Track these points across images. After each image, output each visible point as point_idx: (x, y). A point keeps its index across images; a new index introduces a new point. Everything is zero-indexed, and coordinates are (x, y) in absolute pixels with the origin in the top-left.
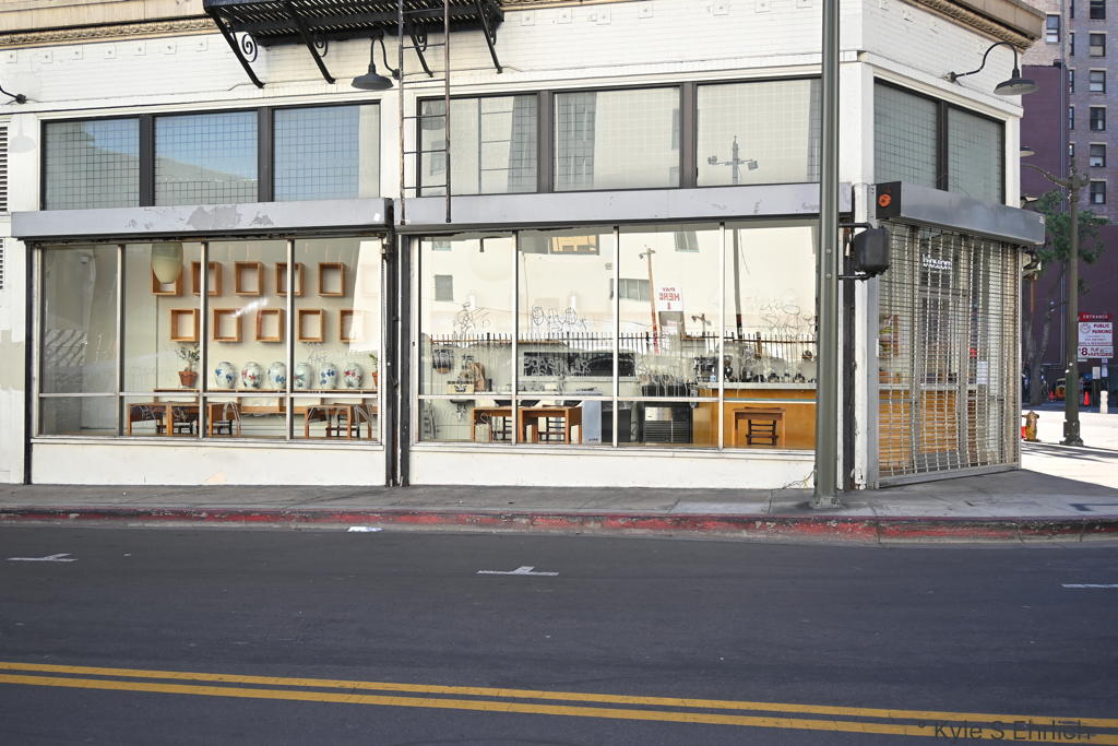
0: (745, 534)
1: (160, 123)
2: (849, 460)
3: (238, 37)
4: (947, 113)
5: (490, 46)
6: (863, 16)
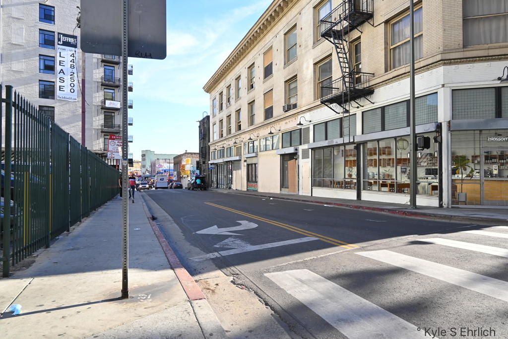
0: (383, 213)
1: (328, 123)
2: (441, 199)
3: (331, 106)
4: (501, 90)
5: (367, 99)
6: (444, 74)
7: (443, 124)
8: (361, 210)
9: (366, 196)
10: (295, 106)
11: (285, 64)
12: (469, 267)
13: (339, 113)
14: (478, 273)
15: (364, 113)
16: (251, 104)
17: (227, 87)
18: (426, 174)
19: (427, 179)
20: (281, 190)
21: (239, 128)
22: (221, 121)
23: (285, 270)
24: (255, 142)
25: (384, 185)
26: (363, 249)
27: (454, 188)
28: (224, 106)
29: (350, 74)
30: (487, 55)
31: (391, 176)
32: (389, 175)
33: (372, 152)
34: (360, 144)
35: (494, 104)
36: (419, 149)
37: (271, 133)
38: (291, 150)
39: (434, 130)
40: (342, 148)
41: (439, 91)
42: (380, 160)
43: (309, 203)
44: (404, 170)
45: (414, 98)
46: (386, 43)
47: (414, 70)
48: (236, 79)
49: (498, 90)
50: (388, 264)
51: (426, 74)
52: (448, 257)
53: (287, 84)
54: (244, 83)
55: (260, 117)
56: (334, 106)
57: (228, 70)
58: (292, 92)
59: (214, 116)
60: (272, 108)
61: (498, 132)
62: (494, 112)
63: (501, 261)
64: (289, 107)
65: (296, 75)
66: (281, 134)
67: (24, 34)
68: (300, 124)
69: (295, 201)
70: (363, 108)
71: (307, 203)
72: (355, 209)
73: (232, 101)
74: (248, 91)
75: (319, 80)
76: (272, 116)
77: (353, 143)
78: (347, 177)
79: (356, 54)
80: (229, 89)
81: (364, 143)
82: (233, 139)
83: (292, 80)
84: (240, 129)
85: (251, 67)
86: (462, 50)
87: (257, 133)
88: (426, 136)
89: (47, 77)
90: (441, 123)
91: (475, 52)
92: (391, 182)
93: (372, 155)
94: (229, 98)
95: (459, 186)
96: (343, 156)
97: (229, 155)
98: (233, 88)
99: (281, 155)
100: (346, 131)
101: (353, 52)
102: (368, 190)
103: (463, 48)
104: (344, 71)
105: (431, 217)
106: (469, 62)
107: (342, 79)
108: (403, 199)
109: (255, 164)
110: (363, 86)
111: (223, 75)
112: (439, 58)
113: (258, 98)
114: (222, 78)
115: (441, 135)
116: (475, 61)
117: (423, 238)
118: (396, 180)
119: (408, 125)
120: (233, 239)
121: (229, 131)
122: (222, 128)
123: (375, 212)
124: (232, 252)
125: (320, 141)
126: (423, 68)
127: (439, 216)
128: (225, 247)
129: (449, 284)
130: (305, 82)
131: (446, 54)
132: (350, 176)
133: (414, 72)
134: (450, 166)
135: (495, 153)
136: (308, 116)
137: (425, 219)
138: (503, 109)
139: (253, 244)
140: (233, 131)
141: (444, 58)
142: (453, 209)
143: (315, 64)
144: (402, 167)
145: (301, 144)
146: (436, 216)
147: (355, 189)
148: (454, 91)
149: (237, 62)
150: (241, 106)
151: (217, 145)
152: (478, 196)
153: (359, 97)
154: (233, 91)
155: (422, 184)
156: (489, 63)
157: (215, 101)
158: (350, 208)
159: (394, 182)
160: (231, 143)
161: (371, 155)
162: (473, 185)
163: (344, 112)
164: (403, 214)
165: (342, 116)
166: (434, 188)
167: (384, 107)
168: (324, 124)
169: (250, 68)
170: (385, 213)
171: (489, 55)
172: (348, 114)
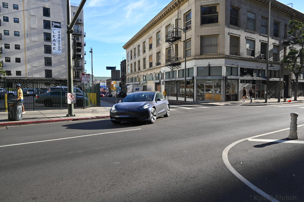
1: (169, 72)
3: (169, 67)
5: (178, 66)
6: (195, 63)
10: (160, 64)
11: (156, 46)
16: (144, 59)
21: (139, 69)
22: (132, 64)
24: (146, 76)
28: (133, 57)
37: (151, 74)
38: (158, 81)
39: (192, 79)
41: (194, 67)
48: (138, 46)
53: (157, 54)
54: (141, 48)
58: (159, 58)
59: (128, 61)
60: (152, 63)
64: (158, 64)
65: (160, 52)
66: (155, 74)
67: (36, 23)
68: (160, 72)
70: (178, 69)
73: (137, 56)
74: (143, 53)
75: (167, 55)
76: (152, 66)
80: (135, 50)
81: (179, 81)
85: (144, 42)
86: (200, 56)
87: (146, 73)
89: (48, 43)
90: (194, 77)
94: (135, 54)
97: (135, 81)
98: (137, 49)
99: (155, 83)
102: (179, 97)
106: (202, 59)
109: (146, 86)
110: (178, 62)
111: (132, 43)
112: (193, 58)
113: (147, 57)
121: (135, 70)
122: (132, 68)
125: (167, 79)
131: (195, 56)
138: (211, 73)
140: (137, 70)
141: (195, 58)
143: (166, 49)
145: (162, 79)
148: (198, 68)
150: (140, 59)
151: (130, 76)
154: (137, 51)
157: (128, 54)
160: (136, 75)
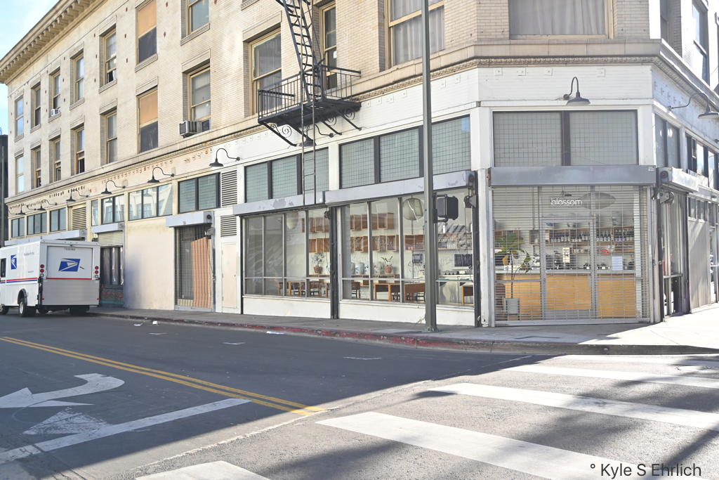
0: (378, 342)
1: (274, 164)
2: (478, 312)
3: (280, 129)
4: (569, 116)
5: (348, 121)
6: (479, 83)
7: (479, 173)
8: (337, 338)
9: (349, 310)
10: (206, 125)
11: (183, 36)
12: (503, 429)
13: (295, 145)
14: (513, 438)
15: (343, 147)
16: (109, 114)
17: (51, 74)
18: (456, 266)
19: (458, 273)
20: (176, 303)
21: (81, 166)
22: (36, 150)
23: (179, 467)
24: (117, 199)
25: (382, 288)
26: (333, 413)
27: (500, 290)
28: (44, 115)
29: (317, 69)
30: (546, 54)
31: (395, 269)
32: (391, 269)
33: (359, 224)
34: (336, 208)
35: (559, 140)
36: (439, 219)
37: (153, 181)
38: (197, 218)
39: (464, 184)
40: (302, 214)
41: (472, 113)
42: (373, 239)
43: (236, 329)
44: (418, 258)
45: (430, 124)
46: (381, 15)
47: (429, 71)
48: (72, 58)
49: (565, 116)
50: (372, 437)
51: (450, 80)
52: (474, 415)
53: (189, 78)
54: (90, 66)
55: (128, 145)
56: (284, 129)
57: (53, 34)
58: (199, 96)
59: (18, 137)
60: (155, 125)
61: (567, 190)
62: (559, 154)
63: (553, 414)
64: (192, 128)
65: (208, 62)
66: (175, 183)
68: (217, 164)
69: (206, 326)
70: (340, 137)
71: (232, 329)
72: (327, 337)
73: (64, 106)
74: (101, 85)
75: (255, 76)
76: (155, 144)
77: (323, 205)
78: (312, 272)
79: (327, 30)
80: (56, 79)
81: (344, 206)
82: (66, 191)
83: (198, 72)
84: (82, 170)
85: (109, 33)
86: (508, 42)
87: (122, 179)
88: (450, 196)
90: (476, 173)
91: (527, 47)
92: (395, 281)
93: (360, 230)
94: (55, 100)
95: (508, 286)
96: (303, 231)
97: (55, 227)
98: (65, 75)
99: (176, 228)
100: (308, 181)
101: (321, 25)
102: (353, 298)
103: (510, 38)
104: (304, 62)
105: (462, 346)
106: (520, 64)
107: (299, 77)
108: (413, 314)
109: (118, 248)
110: (339, 95)
111: (40, 46)
112: (470, 52)
113: (125, 103)
114: (40, 53)
115: (477, 194)
116: (529, 63)
117: (439, 385)
118: (403, 277)
119: (422, 175)
120: (67, 416)
121: (56, 173)
122: (38, 165)
123: (364, 341)
124: (66, 442)
125: (258, 199)
126: (445, 70)
127: (474, 342)
128: (49, 432)
129: (466, 460)
130: (226, 76)
131: (483, 47)
132: (319, 270)
133: (428, 75)
134: (491, 250)
135: (564, 227)
136: (233, 147)
137: (451, 350)
138: (572, 150)
139: (113, 420)
140: (66, 172)
141: (479, 55)
142: (496, 329)
143: (247, 42)
144: (415, 253)
145: (218, 206)
146: (468, 344)
147: (327, 296)
148: (497, 115)
149: (76, 20)
150: (83, 117)
151: (27, 203)
152: (537, 302)
153: (333, 115)
154: (64, 85)
155: (448, 283)
156: (550, 69)
157: (20, 103)
158: (316, 336)
159: (399, 282)
160: (61, 199)
161: (358, 228)
162: (528, 283)
163: (304, 145)
164: (413, 342)
165: (301, 152)
166: (467, 291)
167: (379, 137)
168: (266, 165)
169: (107, 37)
170: (382, 342)
171: (550, 54)
172: (311, 149)
